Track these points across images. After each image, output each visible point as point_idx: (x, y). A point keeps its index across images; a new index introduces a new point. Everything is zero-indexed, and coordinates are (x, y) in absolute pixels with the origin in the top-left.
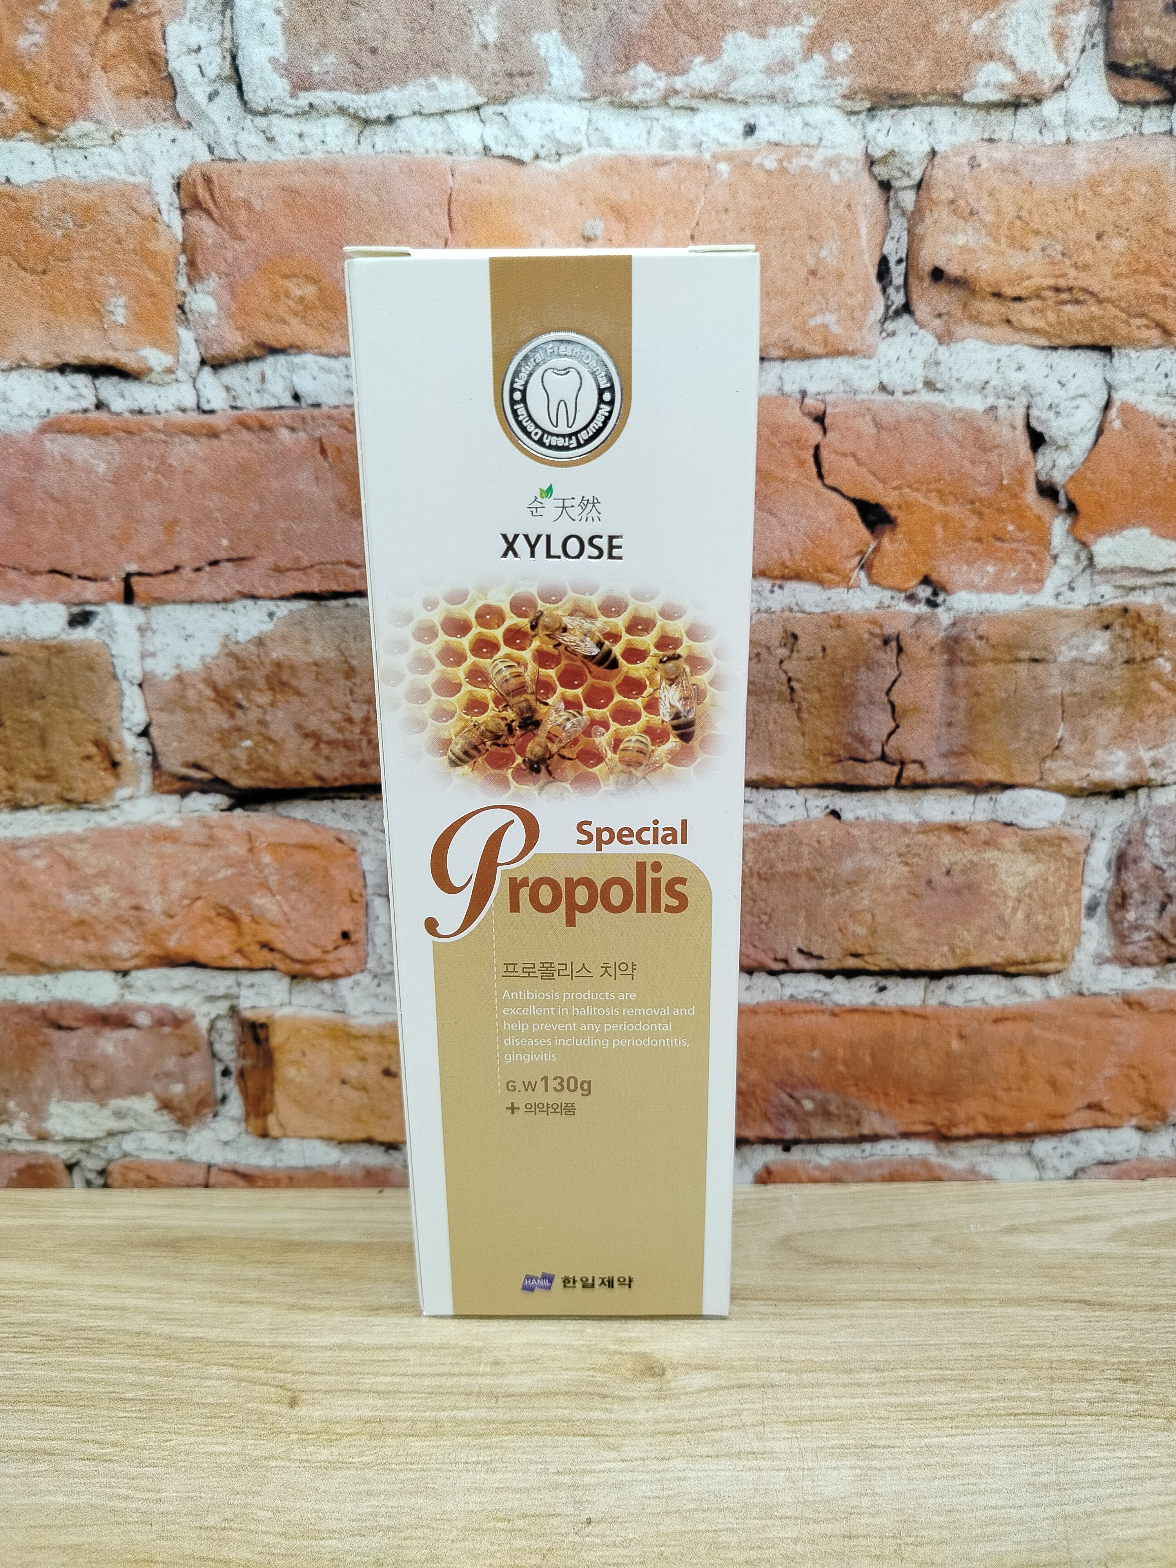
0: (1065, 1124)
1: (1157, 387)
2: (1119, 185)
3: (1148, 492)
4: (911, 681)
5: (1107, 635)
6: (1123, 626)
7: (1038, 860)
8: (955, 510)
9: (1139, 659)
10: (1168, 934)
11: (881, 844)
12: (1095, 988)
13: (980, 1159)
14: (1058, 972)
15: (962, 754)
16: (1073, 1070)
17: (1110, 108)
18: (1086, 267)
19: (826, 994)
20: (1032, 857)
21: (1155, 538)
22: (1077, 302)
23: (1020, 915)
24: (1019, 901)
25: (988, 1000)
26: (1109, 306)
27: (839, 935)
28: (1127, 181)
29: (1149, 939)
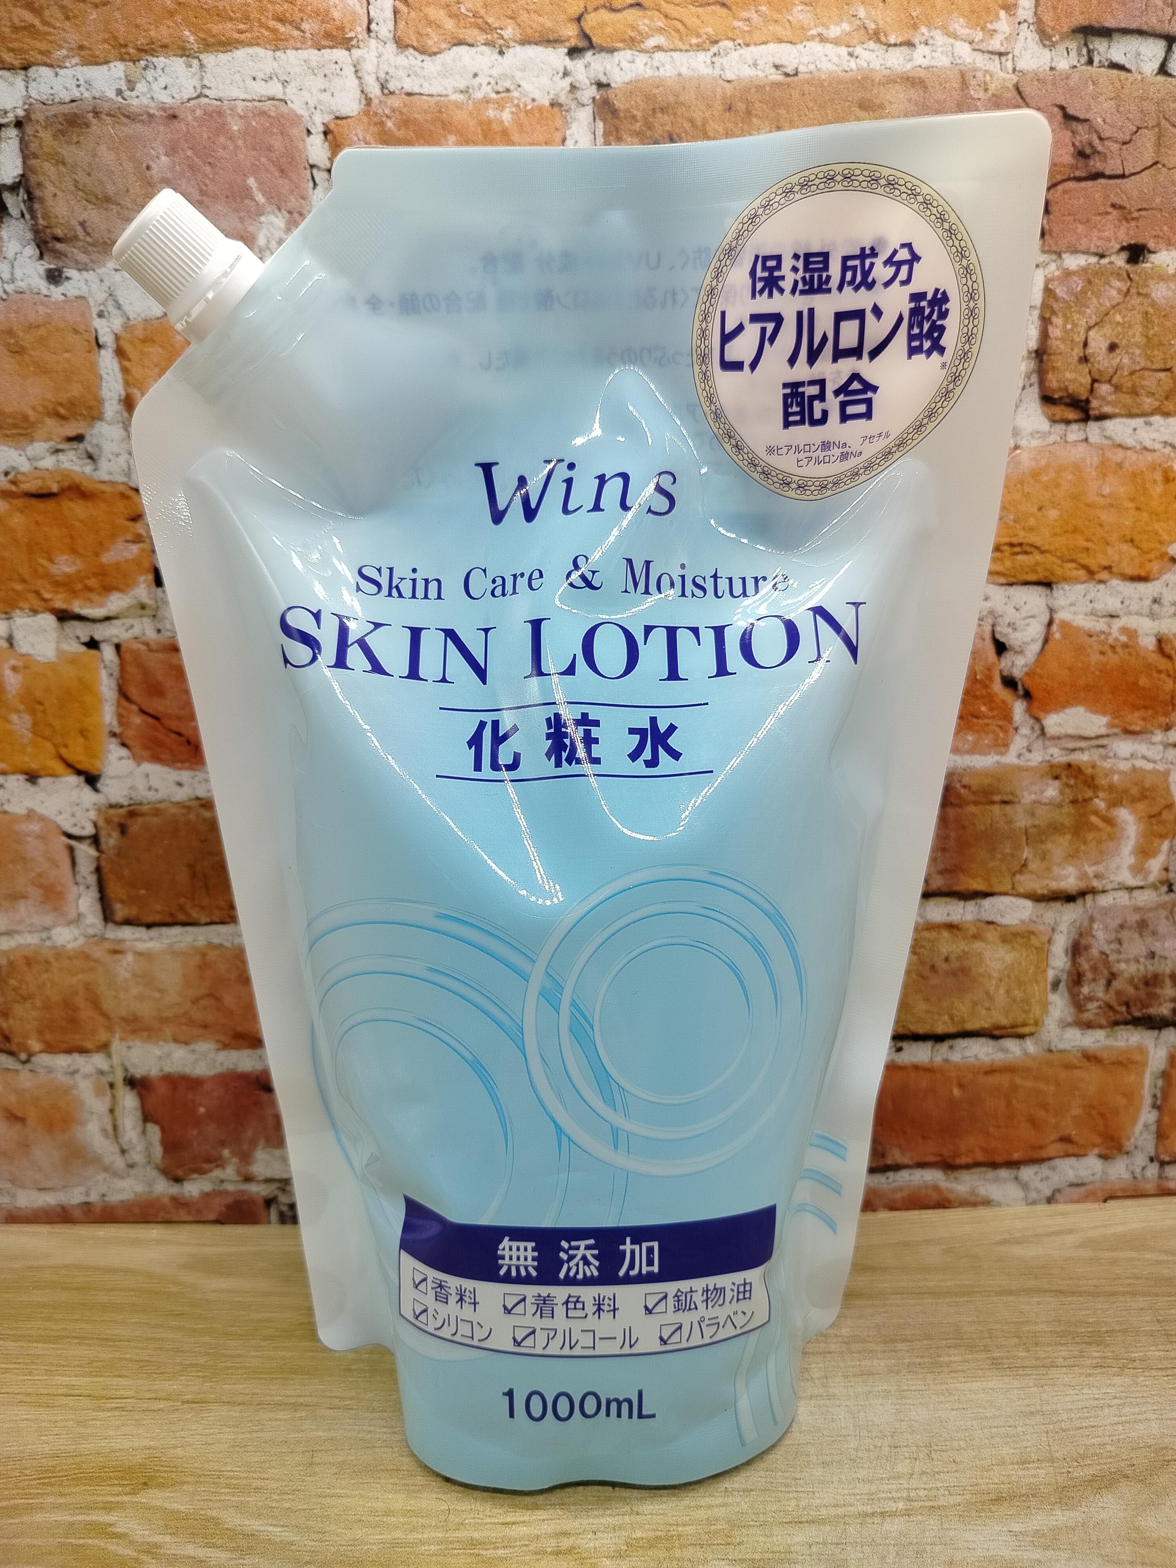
0: (1044, 1154)
1: (1085, 609)
2: (1052, 475)
3: (1081, 682)
5: (1057, 783)
6: (1067, 777)
7: (1013, 949)
9: (1080, 799)
10: (1114, 1003)
12: (1061, 1046)
13: (979, 1183)
14: (1032, 1034)
15: (954, 871)
16: (1047, 1111)
17: (1044, 425)
18: (1032, 529)
20: (1008, 947)
21: (1088, 714)
22: (1026, 553)
23: (1002, 991)
24: (1001, 980)
25: (980, 1057)
26: (1048, 555)
28: (1057, 472)
29: (1100, 1007)
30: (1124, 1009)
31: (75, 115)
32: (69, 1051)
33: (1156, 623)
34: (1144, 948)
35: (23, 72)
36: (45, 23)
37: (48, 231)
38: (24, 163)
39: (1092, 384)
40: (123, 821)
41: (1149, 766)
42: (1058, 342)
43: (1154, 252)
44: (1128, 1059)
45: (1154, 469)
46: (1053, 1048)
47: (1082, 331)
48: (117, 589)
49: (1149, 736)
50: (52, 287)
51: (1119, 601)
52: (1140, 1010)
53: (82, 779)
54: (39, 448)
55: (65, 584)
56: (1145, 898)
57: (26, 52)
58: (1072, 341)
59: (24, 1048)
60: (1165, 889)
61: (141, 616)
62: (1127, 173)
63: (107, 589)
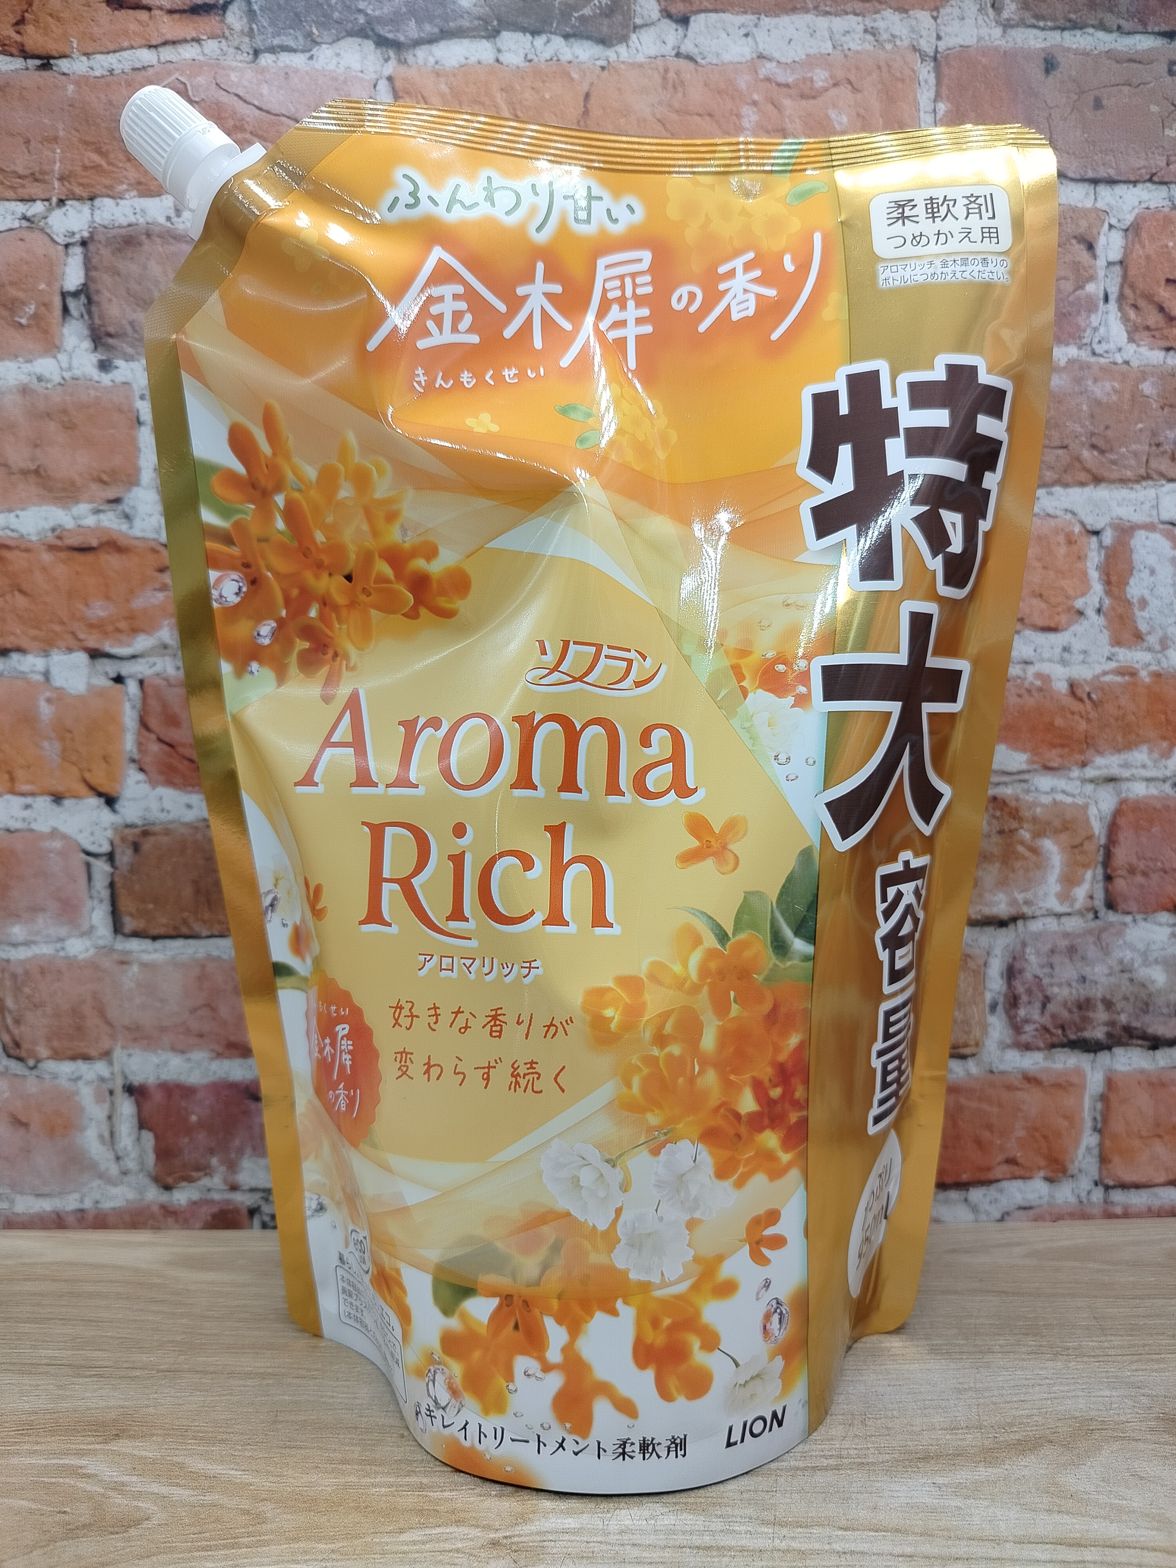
30: (1060, 1032)
31: (131, 236)
32: (73, 1058)
33: (1068, 669)
34: (1075, 973)
35: (90, 202)
36: (110, 163)
37: (102, 329)
38: (87, 275)
40: (137, 839)
41: (1069, 800)
44: (1067, 1081)
46: (995, 1070)
48: (143, 631)
49: (1067, 772)
50: (103, 375)
51: (1032, 649)
52: (1075, 1033)
53: (102, 800)
54: (83, 508)
55: (97, 626)
56: (1073, 924)
57: (93, 186)
59: (33, 1054)
60: (1091, 916)
61: (163, 655)
63: (135, 631)
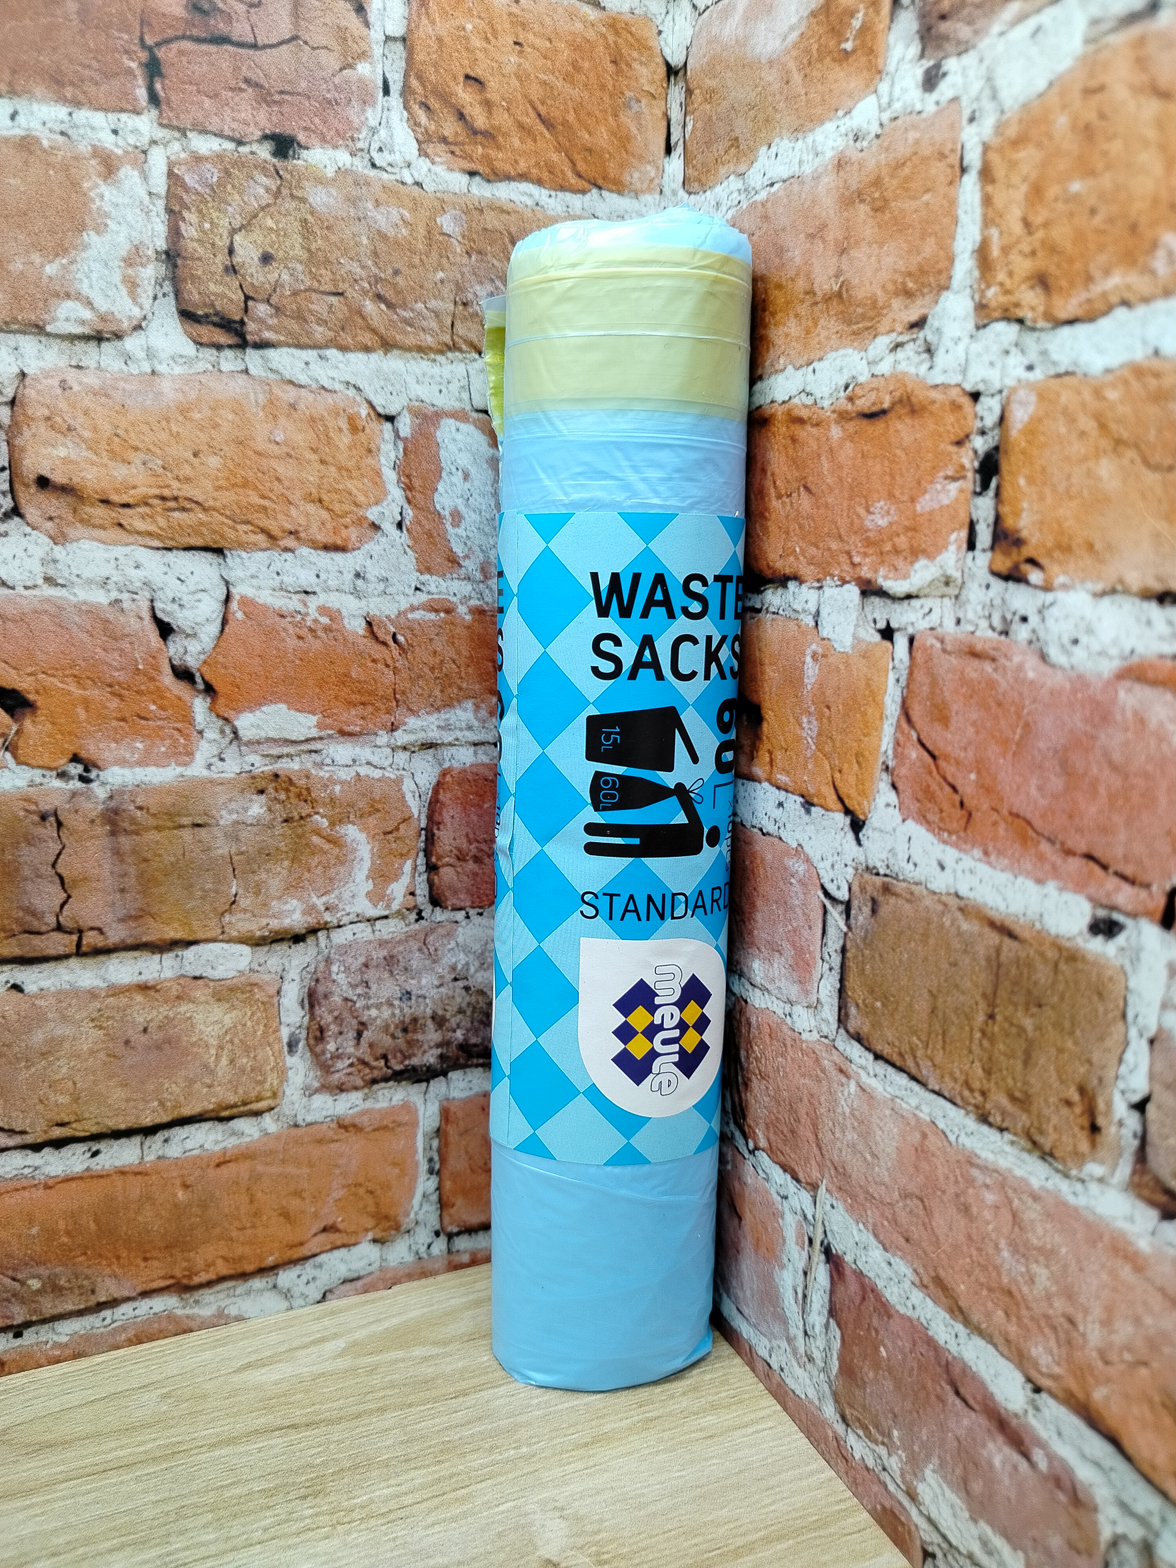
0: (305, 1251)
1: (271, 583)
2: (207, 412)
3: (279, 673)
4: (76, 853)
5: (263, 798)
6: (276, 790)
7: (234, 1007)
8: (94, 693)
9: (297, 817)
10: (368, 1058)
11: (69, 1013)
12: (309, 1119)
13: (228, 1301)
14: (272, 1109)
15: (140, 917)
16: (303, 1199)
17: (190, 349)
18: (188, 480)
19: (36, 1168)
20: (226, 1005)
21: (292, 712)
22: (184, 509)
23: (224, 1061)
24: (221, 1047)
25: (206, 1146)
26: (214, 513)
27: (40, 1107)
28: (213, 409)
29: (351, 1065)
39: (246, 302)
42: (195, 244)
43: (307, 148)
45: (337, 414)
47: (225, 234)
58: (213, 245)
62: (260, 43)
